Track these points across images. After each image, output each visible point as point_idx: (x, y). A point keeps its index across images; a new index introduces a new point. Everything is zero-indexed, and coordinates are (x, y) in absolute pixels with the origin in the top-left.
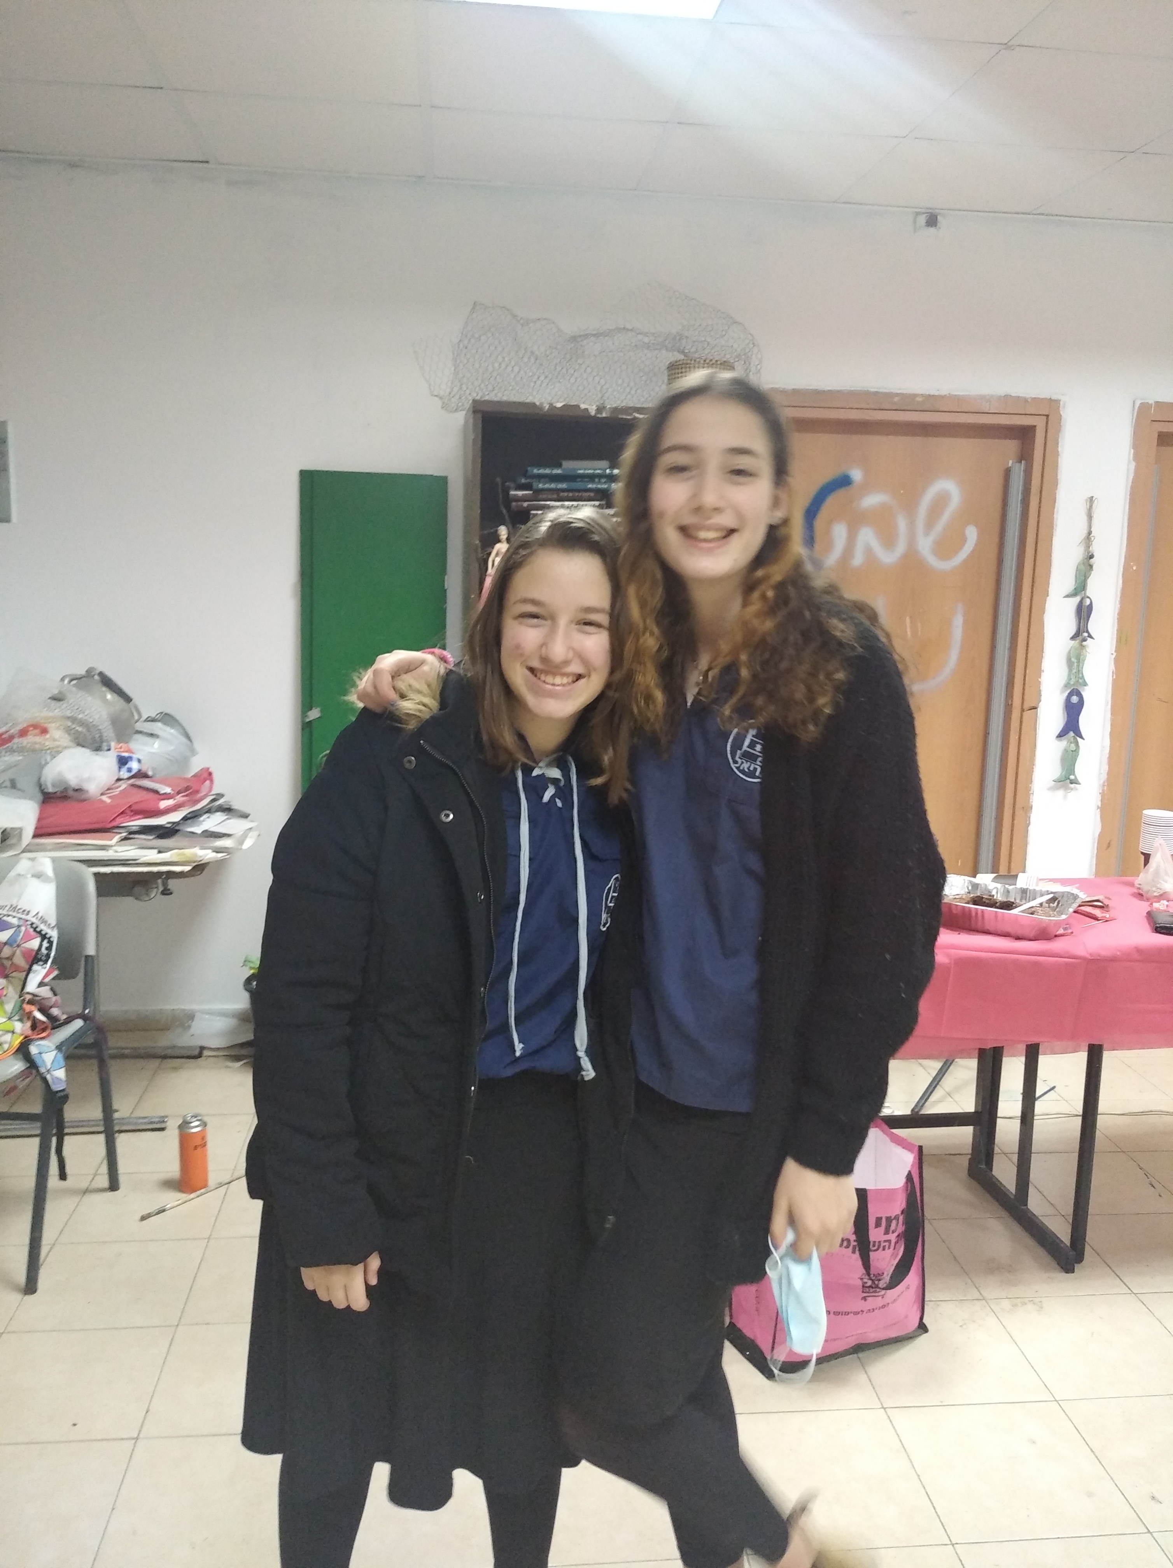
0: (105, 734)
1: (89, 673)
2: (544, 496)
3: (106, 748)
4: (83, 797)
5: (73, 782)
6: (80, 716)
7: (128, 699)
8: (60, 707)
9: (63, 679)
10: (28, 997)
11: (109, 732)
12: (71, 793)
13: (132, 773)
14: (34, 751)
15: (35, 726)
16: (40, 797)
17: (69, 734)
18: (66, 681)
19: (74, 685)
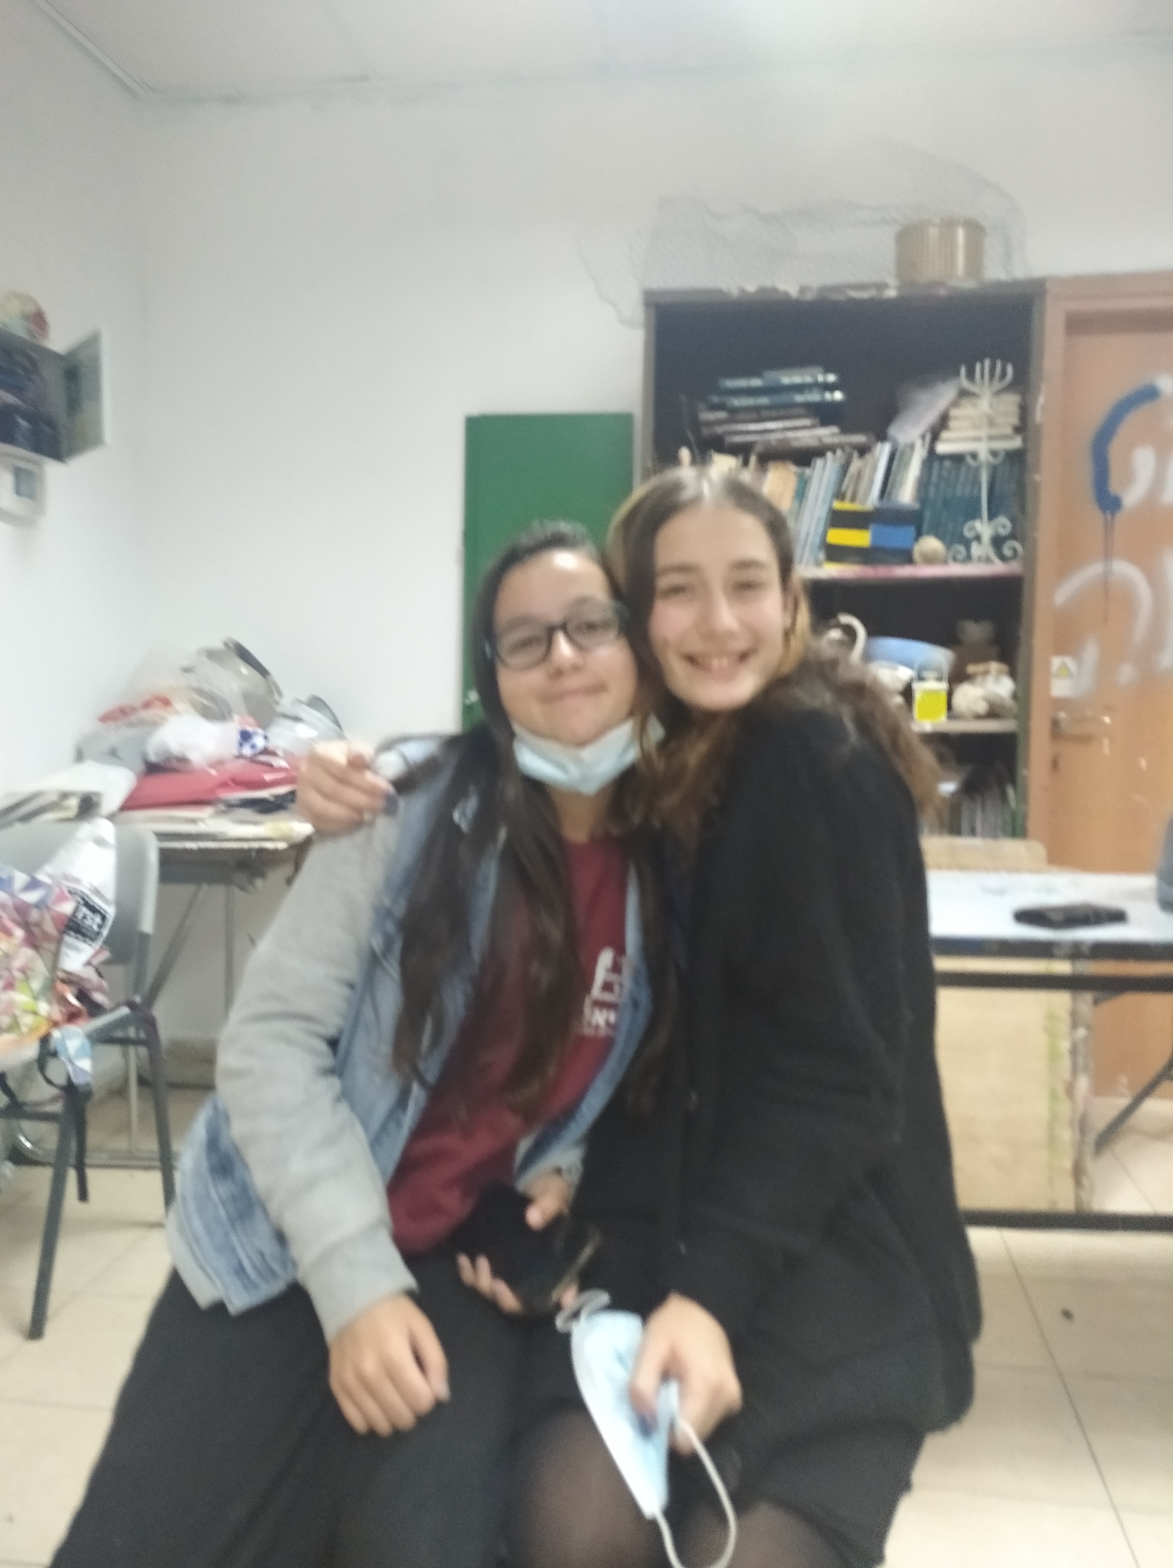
0: (231, 706)
1: (228, 645)
2: (741, 416)
3: (229, 718)
4: (186, 767)
5: (177, 750)
6: (209, 688)
7: (266, 674)
8: (188, 679)
9: (197, 653)
10: (61, 975)
11: (236, 704)
12: (174, 762)
13: (255, 750)
14: (148, 723)
15: (159, 699)
16: (141, 768)
17: (194, 706)
18: (201, 654)
19: (207, 658)
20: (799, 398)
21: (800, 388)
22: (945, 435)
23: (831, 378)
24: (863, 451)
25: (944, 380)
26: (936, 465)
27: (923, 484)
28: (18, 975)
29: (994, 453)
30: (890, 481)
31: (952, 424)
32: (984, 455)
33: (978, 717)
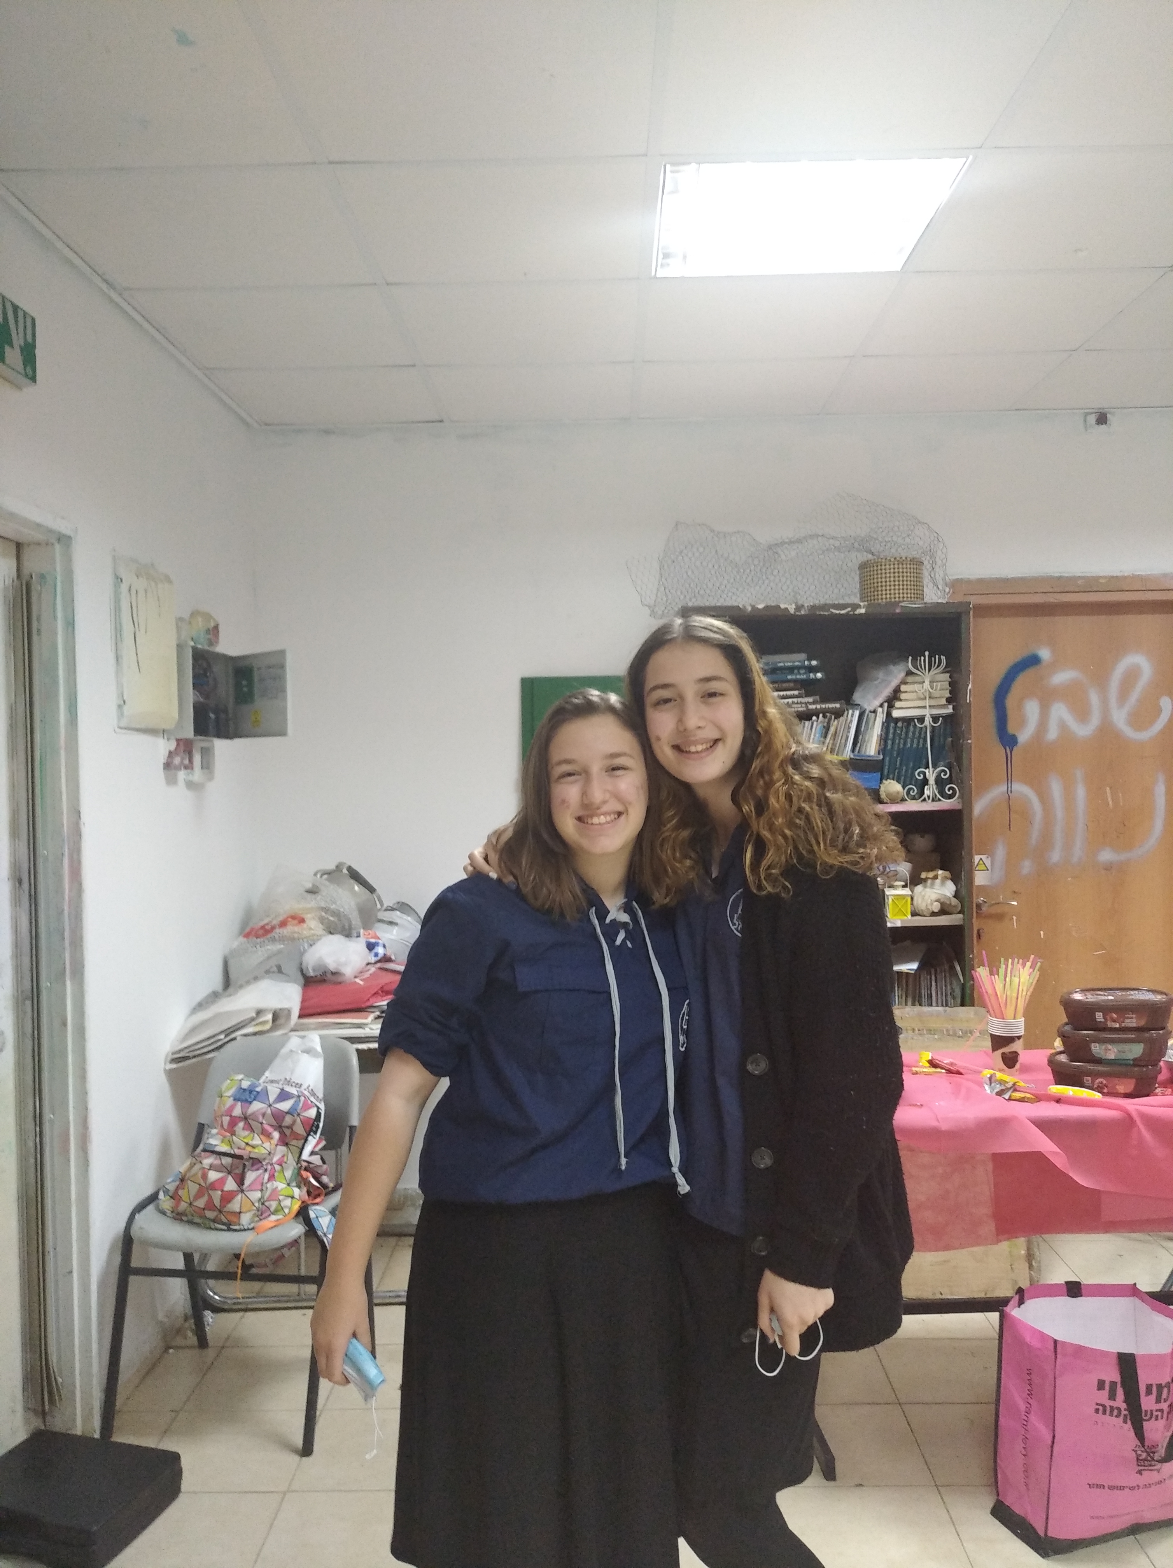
0: (353, 923)
1: (339, 868)
3: (355, 935)
4: (340, 979)
5: (332, 966)
6: (333, 907)
7: (372, 890)
8: (315, 899)
9: (315, 875)
10: (304, 1164)
11: (356, 920)
12: (329, 976)
13: (379, 958)
14: (293, 939)
15: (293, 917)
16: (301, 980)
17: (322, 923)
18: (319, 876)
19: (326, 880)
20: (789, 677)
21: (791, 670)
22: (898, 704)
23: (814, 663)
24: (838, 714)
25: (894, 664)
26: (892, 725)
27: (884, 739)
28: (277, 1167)
29: (935, 718)
30: (860, 737)
31: (903, 696)
32: (928, 721)
33: (933, 914)
